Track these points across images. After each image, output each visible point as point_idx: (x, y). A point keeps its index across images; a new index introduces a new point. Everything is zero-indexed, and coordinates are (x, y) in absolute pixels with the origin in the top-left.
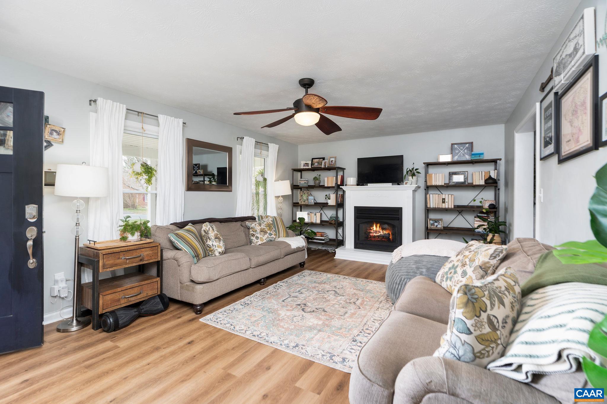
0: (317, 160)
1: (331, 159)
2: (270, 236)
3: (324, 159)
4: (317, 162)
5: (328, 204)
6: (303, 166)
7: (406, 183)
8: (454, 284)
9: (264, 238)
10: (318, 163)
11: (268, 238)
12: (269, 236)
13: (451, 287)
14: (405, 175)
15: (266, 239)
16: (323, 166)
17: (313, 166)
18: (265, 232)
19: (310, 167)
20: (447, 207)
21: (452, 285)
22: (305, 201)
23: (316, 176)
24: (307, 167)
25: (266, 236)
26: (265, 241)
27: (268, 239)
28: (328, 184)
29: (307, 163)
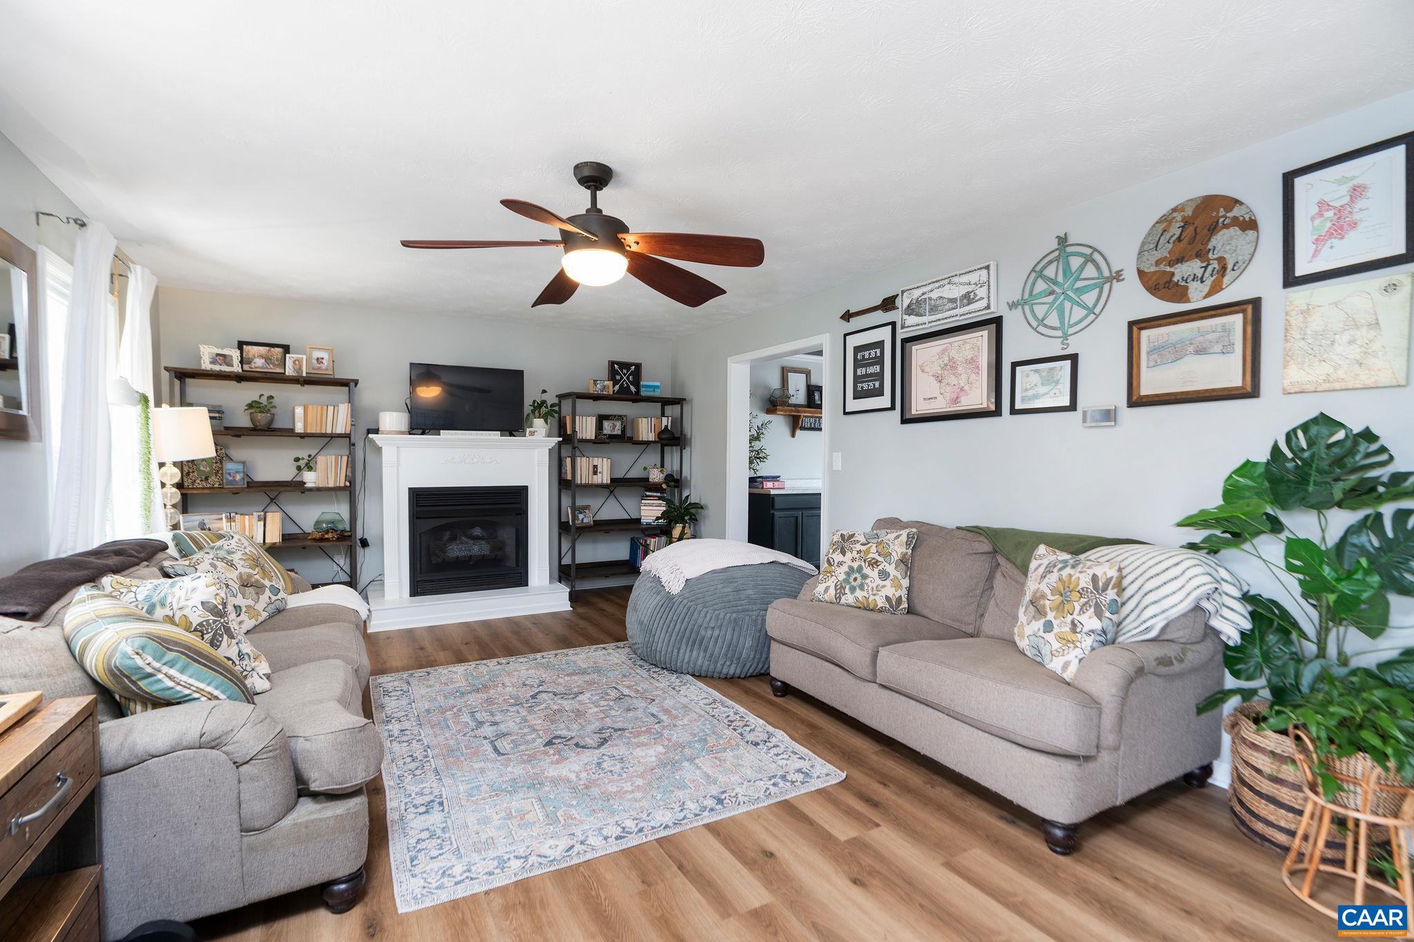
0: (263, 350)
1: (317, 354)
2: (277, 597)
3: (286, 349)
4: (261, 356)
5: (305, 483)
6: (211, 363)
7: (532, 434)
8: (871, 593)
9: (260, 606)
10: (267, 359)
11: (270, 606)
12: (274, 598)
13: (867, 599)
14: (528, 415)
15: (267, 609)
16: (290, 371)
17: (246, 367)
18: (259, 588)
19: (236, 368)
20: (600, 481)
21: (867, 596)
22: (207, 479)
23: (257, 398)
24: (225, 368)
25: (264, 598)
26: (265, 615)
27: (272, 608)
28: (305, 426)
29: (224, 356)
